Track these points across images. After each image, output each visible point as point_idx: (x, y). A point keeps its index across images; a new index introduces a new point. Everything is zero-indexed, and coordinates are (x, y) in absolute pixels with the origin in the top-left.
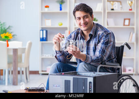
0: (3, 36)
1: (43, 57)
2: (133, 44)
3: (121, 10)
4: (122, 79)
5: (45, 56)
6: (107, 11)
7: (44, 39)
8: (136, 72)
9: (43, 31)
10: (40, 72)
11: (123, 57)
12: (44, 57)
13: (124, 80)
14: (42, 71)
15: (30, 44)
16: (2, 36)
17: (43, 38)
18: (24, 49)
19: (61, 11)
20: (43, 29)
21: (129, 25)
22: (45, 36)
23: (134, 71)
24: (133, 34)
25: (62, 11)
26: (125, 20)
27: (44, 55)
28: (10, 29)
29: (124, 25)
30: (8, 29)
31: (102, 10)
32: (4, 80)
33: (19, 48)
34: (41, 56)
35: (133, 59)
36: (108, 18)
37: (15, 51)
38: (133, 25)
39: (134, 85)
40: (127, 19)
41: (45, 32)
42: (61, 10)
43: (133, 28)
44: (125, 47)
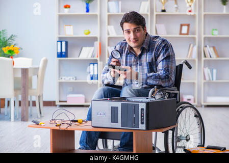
0: (6, 50)
1: (61, 81)
2: (194, 61)
3: (176, 11)
4: (181, 108)
5: (65, 79)
6: (155, 13)
7: (64, 54)
8: (198, 103)
9: (61, 42)
10: (58, 103)
11: (182, 81)
12: (63, 80)
13: (183, 108)
14: (60, 101)
15: (46, 62)
16: (4, 50)
17: (61, 52)
18: (37, 69)
19: (88, 13)
20: (62, 40)
21: (187, 34)
22: (64, 50)
23: (195, 102)
24: (193, 47)
25: (90, 13)
26: (182, 25)
27: (63, 78)
28: (13, 40)
29: (181, 34)
30: (10, 40)
31: (148, 11)
32: (6, 114)
33: (30, 68)
34: (59, 80)
35: (194, 83)
36: (156, 23)
37: (25, 71)
38: (194, 34)
39: (196, 116)
40: (185, 25)
41: (64, 43)
42: (88, 11)
43: (194, 38)
44: (185, 66)
